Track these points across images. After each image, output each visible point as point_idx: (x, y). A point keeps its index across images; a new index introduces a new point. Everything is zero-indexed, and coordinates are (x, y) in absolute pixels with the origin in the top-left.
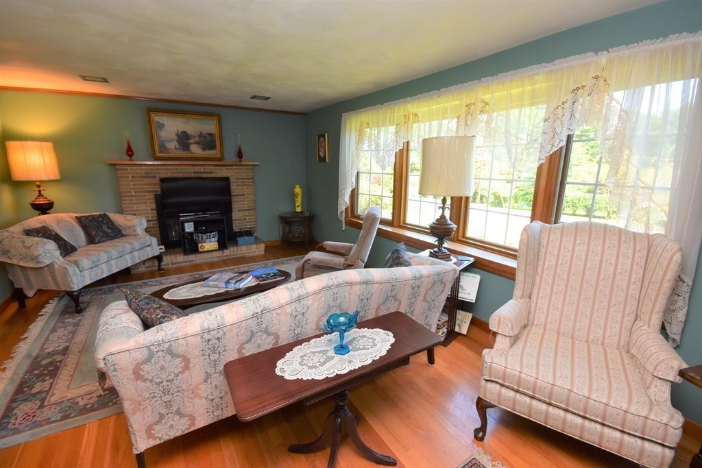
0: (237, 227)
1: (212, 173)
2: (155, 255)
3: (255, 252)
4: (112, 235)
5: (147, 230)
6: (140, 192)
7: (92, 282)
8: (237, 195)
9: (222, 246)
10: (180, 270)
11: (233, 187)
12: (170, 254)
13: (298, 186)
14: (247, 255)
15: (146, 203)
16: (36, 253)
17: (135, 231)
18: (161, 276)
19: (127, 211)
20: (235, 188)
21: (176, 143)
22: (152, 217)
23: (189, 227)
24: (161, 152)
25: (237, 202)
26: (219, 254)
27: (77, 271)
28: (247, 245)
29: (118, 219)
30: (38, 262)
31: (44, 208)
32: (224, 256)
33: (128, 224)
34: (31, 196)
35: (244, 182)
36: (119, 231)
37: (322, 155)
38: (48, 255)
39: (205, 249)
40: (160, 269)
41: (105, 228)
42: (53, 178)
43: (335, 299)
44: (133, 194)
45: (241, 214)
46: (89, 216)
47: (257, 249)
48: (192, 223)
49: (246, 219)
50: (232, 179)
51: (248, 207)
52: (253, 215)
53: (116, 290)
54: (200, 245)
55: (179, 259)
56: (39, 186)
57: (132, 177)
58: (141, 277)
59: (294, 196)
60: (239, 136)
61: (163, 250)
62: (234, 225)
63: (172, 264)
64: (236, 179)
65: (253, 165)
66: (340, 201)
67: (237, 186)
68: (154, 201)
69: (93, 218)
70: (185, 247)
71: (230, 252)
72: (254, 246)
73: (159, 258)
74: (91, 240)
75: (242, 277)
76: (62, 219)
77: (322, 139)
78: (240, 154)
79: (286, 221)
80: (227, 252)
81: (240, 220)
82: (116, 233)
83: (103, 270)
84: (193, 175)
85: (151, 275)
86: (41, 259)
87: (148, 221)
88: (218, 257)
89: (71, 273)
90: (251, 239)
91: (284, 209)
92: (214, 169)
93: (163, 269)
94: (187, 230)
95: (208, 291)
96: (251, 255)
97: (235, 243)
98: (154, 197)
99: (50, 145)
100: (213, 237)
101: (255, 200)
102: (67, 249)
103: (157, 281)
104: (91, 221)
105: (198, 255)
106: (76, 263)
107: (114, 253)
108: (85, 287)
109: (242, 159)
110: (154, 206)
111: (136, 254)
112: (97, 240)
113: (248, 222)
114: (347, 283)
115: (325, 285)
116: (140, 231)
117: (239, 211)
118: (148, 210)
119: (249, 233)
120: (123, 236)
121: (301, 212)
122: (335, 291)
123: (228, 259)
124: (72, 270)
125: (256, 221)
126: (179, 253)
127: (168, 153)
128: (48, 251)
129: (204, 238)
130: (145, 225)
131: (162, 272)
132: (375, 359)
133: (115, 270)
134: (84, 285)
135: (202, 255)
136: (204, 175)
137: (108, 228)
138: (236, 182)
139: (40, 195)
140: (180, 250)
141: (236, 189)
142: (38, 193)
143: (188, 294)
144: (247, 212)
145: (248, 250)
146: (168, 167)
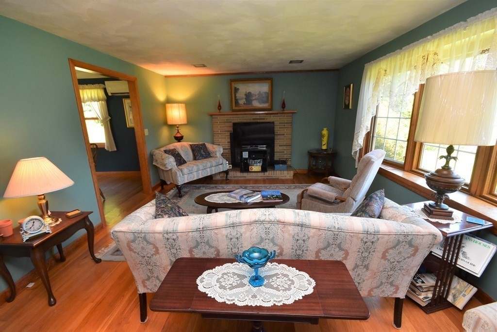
0: (277, 157)
1: (264, 119)
2: (225, 170)
3: (286, 176)
4: (205, 156)
5: (222, 155)
6: (223, 131)
7: (188, 181)
8: (278, 135)
9: (264, 169)
10: (237, 182)
11: (276, 129)
12: (234, 171)
13: (325, 129)
14: (280, 178)
15: (225, 138)
16: (165, 163)
17: (216, 155)
18: (227, 183)
19: (216, 143)
20: (277, 129)
21: (244, 100)
22: (228, 147)
23: (245, 155)
24: (236, 106)
25: (278, 139)
26: (261, 174)
27: (181, 174)
28: (281, 170)
29: (209, 146)
30: (166, 168)
31: (179, 139)
32: (265, 176)
33: (213, 150)
34: (175, 133)
35: (285, 125)
36: (209, 154)
37: (347, 103)
38: (170, 164)
39: (253, 170)
40: (227, 179)
41: (202, 152)
42: (183, 123)
43: (267, 233)
44: (219, 132)
45: (281, 148)
46: (196, 145)
47: (288, 174)
48: (247, 152)
49: (284, 152)
50: (276, 123)
51: (286, 143)
52: (289, 150)
53: (202, 188)
54: (250, 167)
55: (238, 174)
56: (178, 127)
57: (220, 122)
58: (216, 182)
59: (322, 136)
60: (284, 92)
61: (231, 168)
62: (275, 156)
63: (234, 177)
64: (280, 123)
65: (292, 113)
66: (355, 143)
67: (280, 128)
68: (229, 137)
69: (197, 146)
70: (241, 167)
71: (269, 174)
72: (286, 172)
73: (226, 172)
74: (195, 158)
75: (255, 194)
76: (184, 146)
77: (348, 89)
78: (283, 105)
79: (313, 156)
80: (267, 174)
81: (281, 152)
82: (207, 155)
83: (194, 176)
84: (252, 121)
85: (221, 182)
86: (167, 166)
87: (224, 149)
88: (261, 177)
89: (178, 175)
90: (285, 166)
91: (313, 146)
92: (265, 117)
93: (228, 180)
94: (244, 157)
95: (228, 200)
96: (283, 178)
97: (273, 169)
98: (229, 134)
99: (183, 105)
100: (259, 163)
101: (292, 139)
102: (180, 161)
103: (222, 187)
104: (196, 147)
105: (249, 174)
106: (181, 170)
107: (201, 167)
108: (185, 184)
109: (285, 109)
110: (229, 140)
111: (213, 168)
112: (197, 158)
113: (285, 154)
114: (278, 221)
115: (257, 219)
116: (219, 155)
117: (279, 146)
118: (225, 142)
119: (284, 162)
120: (211, 157)
121: (325, 150)
122: (268, 226)
123: (267, 179)
124: (179, 173)
125: (291, 154)
126: (238, 171)
127: (241, 107)
128: (171, 162)
129: (253, 162)
130: (222, 151)
131: (227, 181)
132: (277, 304)
133: (201, 177)
134: (184, 183)
135: (251, 174)
136: (259, 121)
137: (204, 152)
138: (278, 125)
139: (178, 132)
140: (239, 169)
141: (279, 130)
142: (177, 131)
143: (218, 199)
144: (285, 147)
145: (281, 174)
146: (239, 116)
